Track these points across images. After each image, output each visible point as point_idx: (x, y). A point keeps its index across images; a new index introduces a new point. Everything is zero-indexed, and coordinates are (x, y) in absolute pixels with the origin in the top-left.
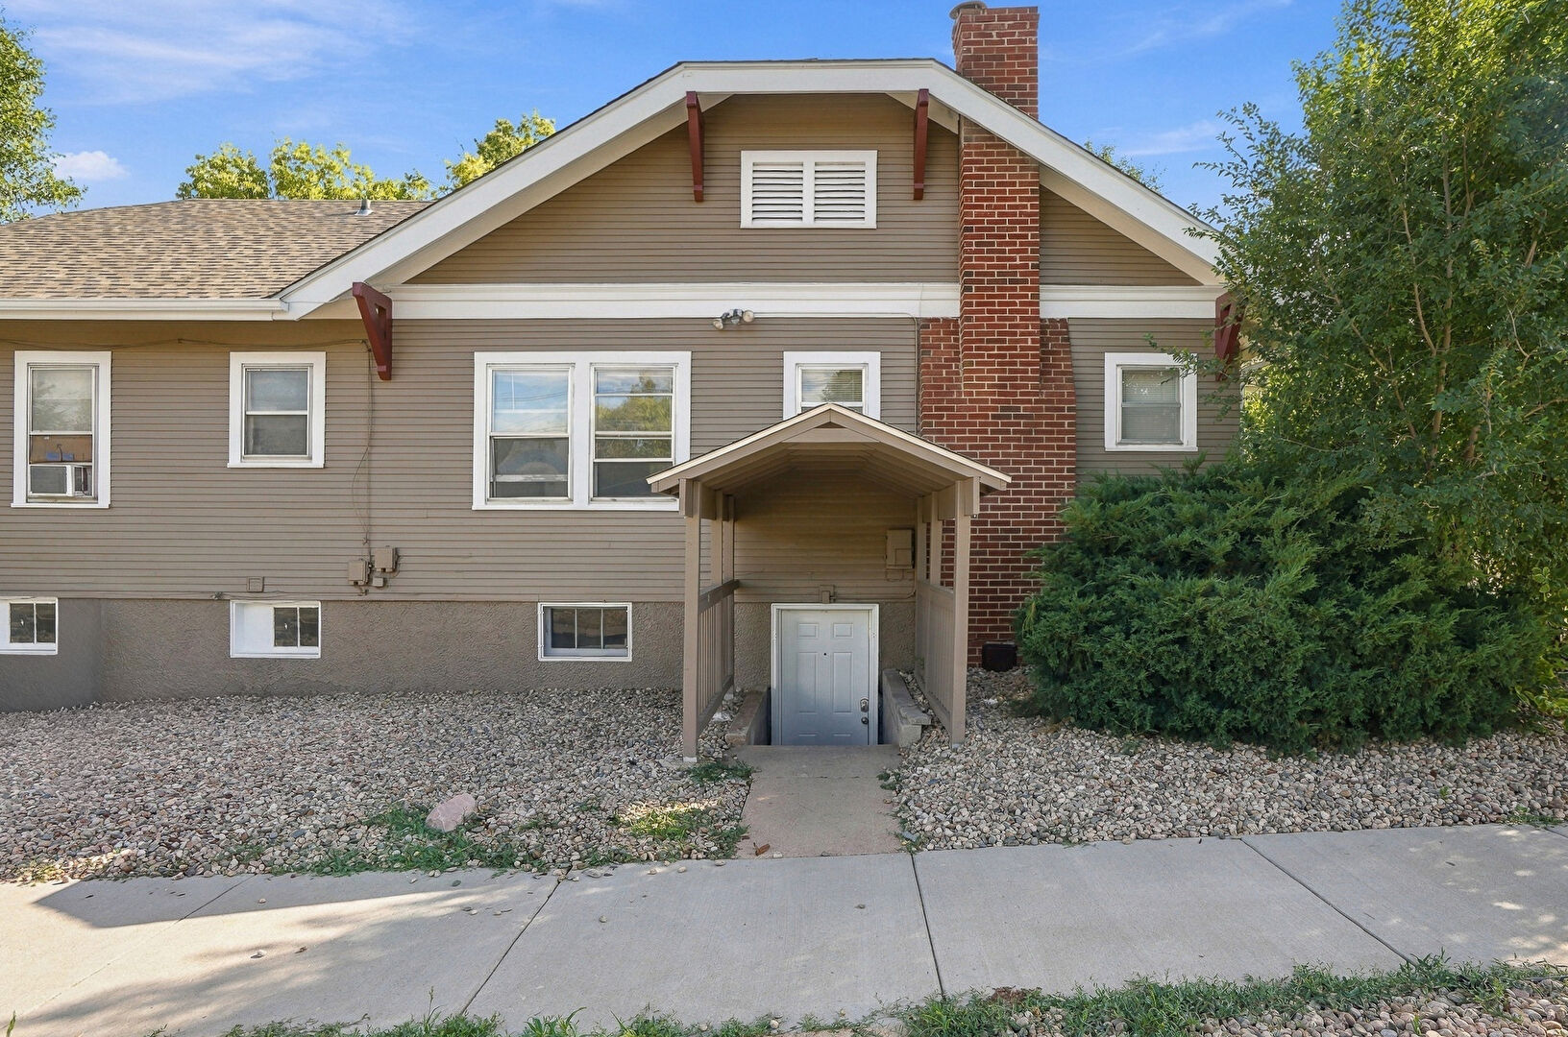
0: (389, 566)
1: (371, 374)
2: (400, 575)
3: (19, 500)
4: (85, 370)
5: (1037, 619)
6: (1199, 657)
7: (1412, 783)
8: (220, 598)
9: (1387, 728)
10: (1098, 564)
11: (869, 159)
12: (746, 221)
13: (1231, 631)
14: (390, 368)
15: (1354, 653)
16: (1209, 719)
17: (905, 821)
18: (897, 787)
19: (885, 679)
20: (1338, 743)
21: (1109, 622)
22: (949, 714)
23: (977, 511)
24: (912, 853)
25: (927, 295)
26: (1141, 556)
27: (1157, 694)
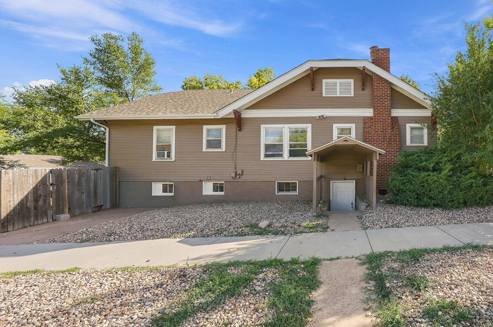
0: (240, 173)
1: (236, 130)
2: (243, 175)
3: (154, 159)
4: (170, 130)
5: (391, 182)
6: (427, 189)
7: (473, 215)
8: (200, 181)
9: (468, 204)
10: (405, 170)
11: (352, 81)
12: (324, 95)
13: (433, 183)
14: (241, 129)
15: (460, 188)
16: (429, 203)
17: (363, 224)
18: (361, 218)
19: (357, 197)
20: (457, 207)
21: (407, 182)
22: (372, 203)
23: (378, 159)
24: (365, 230)
25: (366, 111)
26: (414, 168)
27: (417, 198)
